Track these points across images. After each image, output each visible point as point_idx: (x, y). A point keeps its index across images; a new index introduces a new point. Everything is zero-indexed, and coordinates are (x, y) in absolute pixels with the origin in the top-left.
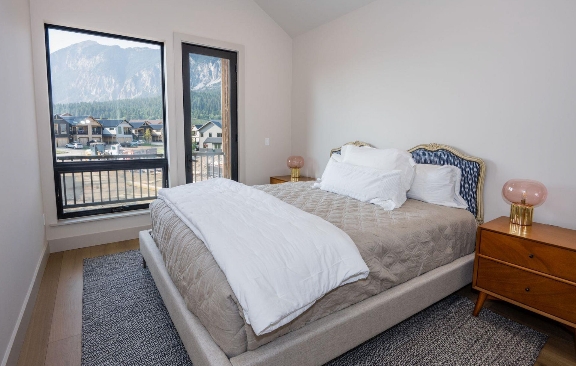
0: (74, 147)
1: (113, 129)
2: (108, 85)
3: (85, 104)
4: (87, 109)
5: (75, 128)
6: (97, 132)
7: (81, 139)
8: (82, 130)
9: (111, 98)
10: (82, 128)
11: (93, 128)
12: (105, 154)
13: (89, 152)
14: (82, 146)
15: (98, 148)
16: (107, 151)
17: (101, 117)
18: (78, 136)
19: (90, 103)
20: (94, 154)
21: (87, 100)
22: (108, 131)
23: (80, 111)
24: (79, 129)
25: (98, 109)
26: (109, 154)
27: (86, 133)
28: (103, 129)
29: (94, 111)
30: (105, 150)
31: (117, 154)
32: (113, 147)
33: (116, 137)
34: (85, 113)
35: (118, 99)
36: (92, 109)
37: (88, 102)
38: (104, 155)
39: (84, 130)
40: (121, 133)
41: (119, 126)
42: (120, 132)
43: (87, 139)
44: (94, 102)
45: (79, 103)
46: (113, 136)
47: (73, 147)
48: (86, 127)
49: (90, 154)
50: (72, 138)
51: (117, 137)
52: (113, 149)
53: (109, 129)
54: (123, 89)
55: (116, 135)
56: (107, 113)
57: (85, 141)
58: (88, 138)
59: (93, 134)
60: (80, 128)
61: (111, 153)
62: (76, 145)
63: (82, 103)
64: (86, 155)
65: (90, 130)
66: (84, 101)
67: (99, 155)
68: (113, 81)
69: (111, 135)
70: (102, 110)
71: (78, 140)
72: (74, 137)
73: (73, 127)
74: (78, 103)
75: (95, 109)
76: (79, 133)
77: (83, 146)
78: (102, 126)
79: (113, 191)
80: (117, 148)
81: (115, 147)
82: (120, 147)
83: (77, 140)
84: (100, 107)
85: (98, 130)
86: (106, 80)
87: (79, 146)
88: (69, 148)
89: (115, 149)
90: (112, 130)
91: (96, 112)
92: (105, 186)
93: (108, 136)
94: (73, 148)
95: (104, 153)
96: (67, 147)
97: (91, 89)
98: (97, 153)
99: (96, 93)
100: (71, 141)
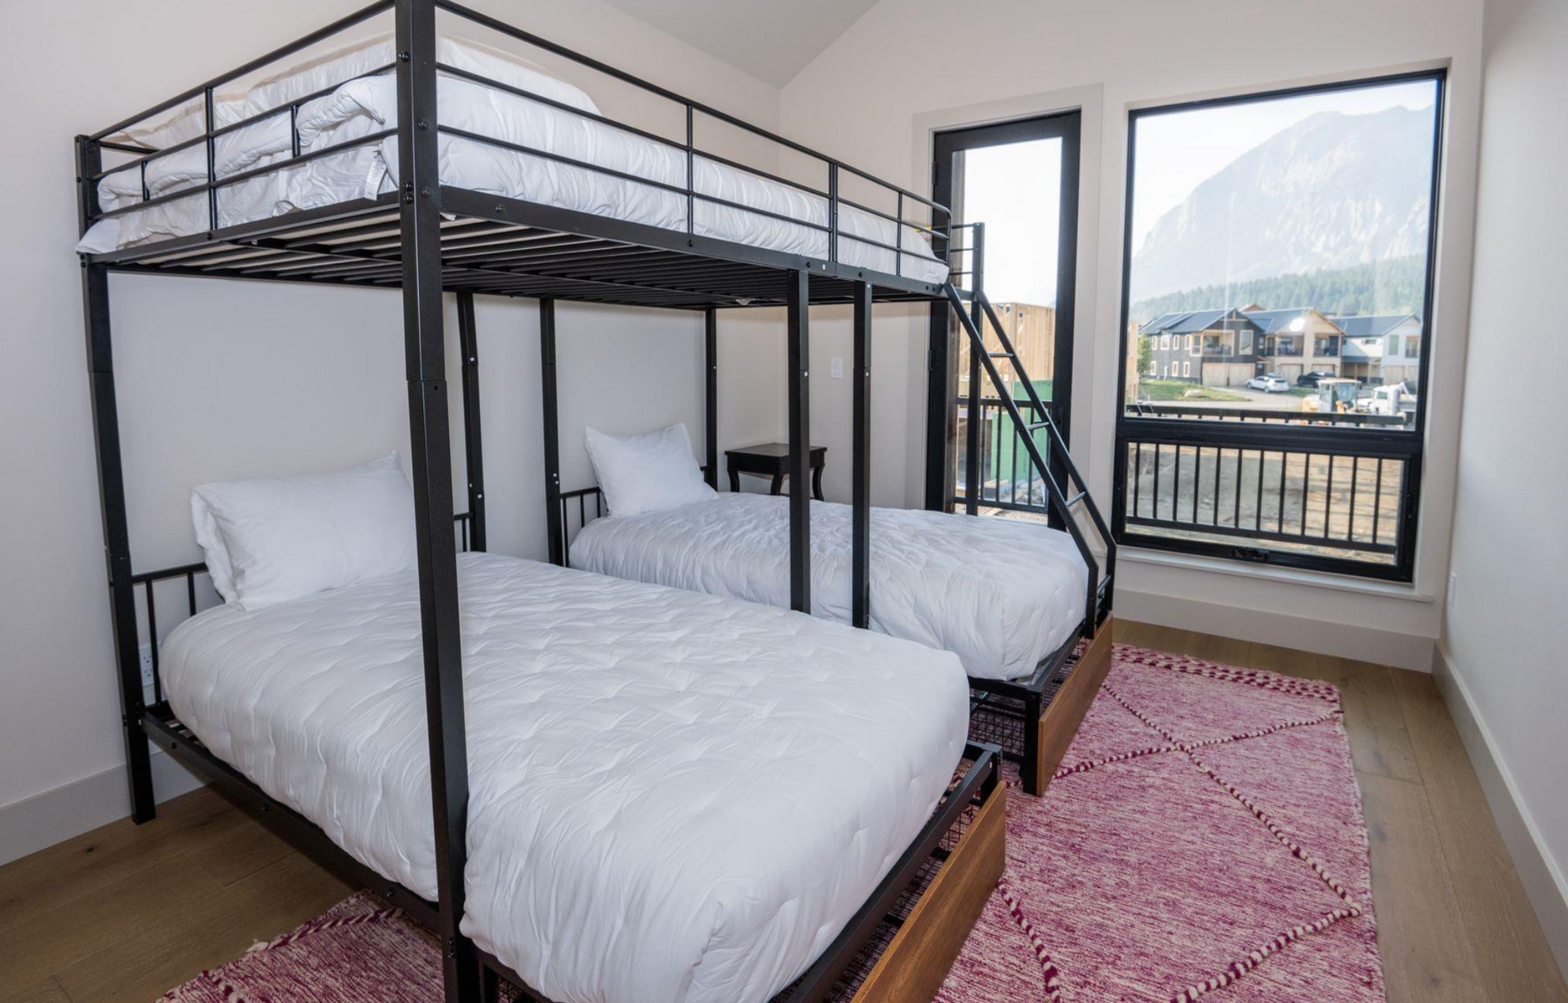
0: (1266, 387)
1: (1374, 342)
2: (1360, 222)
3: (1296, 281)
4: (1296, 292)
5: (1272, 339)
6: (1326, 351)
7: (1285, 368)
8: (1288, 346)
9: (1365, 258)
10: (1289, 340)
11: (1318, 340)
12: (1357, 411)
13: (1313, 402)
14: (1285, 387)
15: (1339, 393)
16: (1363, 402)
17: (1340, 312)
18: (1279, 360)
19: (1306, 275)
20: (1326, 409)
21: (1299, 267)
22: (1357, 347)
23: (1278, 297)
24: (1283, 343)
25: (1327, 289)
26: (1369, 410)
27: (1299, 352)
28: (1344, 342)
29: (1315, 297)
30: (1357, 398)
31: (1390, 413)
32: (1380, 393)
33: (1379, 365)
34: (1293, 300)
35: (1386, 256)
36: (1312, 291)
37: (1301, 272)
38: (1355, 413)
39: (1293, 347)
40: (1396, 353)
41: (1394, 332)
42: (1393, 350)
43: (1299, 368)
44: (1319, 271)
45: (1280, 277)
46: (1371, 363)
47: (1263, 387)
48: (1301, 338)
49: (1316, 409)
50: (1263, 365)
51: (1383, 363)
52: (1381, 398)
53: (1362, 342)
54: (1406, 226)
55: (1379, 360)
56: (1349, 299)
57: (1294, 374)
58: (1302, 366)
59: (1316, 354)
60: (1284, 340)
61: (1377, 409)
62: (1271, 384)
63: (1286, 277)
64: (1306, 409)
65: (1309, 346)
66: (1291, 271)
67: (1340, 411)
68: (1378, 208)
69: (1366, 358)
70: (1336, 292)
71: (1277, 370)
72: (1269, 362)
73: (1267, 337)
74: (1276, 279)
75: (1317, 289)
76: (1280, 353)
77: (1289, 385)
78: (1342, 334)
79: (1387, 517)
80: (1392, 397)
81: (1385, 394)
82: (1403, 392)
83: (1272, 371)
84: (1334, 283)
85: (1330, 345)
86: (1356, 210)
87: (1279, 387)
88: (1254, 388)
89: (1386, 398)
90: (1369, 346)
91: (1321, 297)
92: (1365, 501)
93: (1358, 361)
94: (1262, 390)
95: (1354, 409)
96: (1249, 386)
97: (1313, 237)
98: (1334, 407)
99: (1326, 247)
100: (1260, 373)
